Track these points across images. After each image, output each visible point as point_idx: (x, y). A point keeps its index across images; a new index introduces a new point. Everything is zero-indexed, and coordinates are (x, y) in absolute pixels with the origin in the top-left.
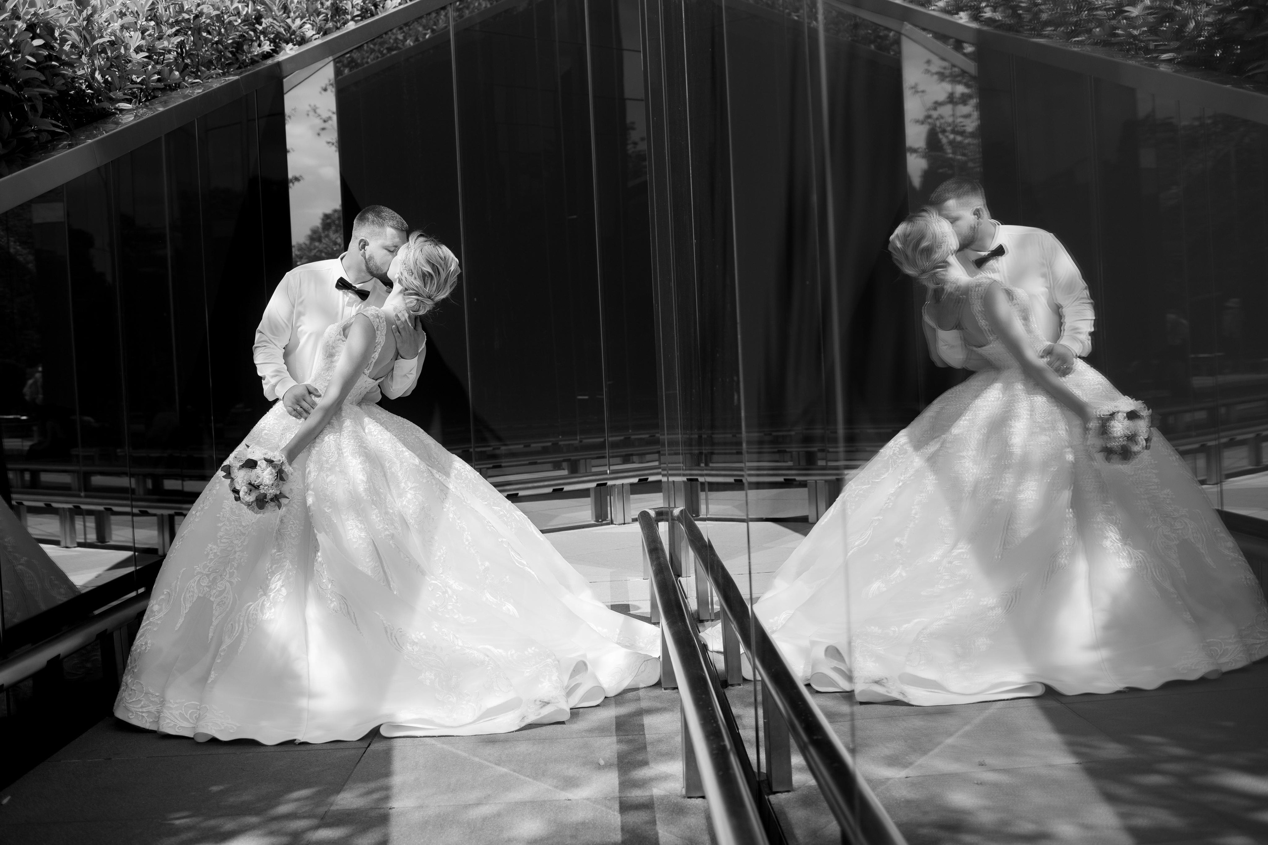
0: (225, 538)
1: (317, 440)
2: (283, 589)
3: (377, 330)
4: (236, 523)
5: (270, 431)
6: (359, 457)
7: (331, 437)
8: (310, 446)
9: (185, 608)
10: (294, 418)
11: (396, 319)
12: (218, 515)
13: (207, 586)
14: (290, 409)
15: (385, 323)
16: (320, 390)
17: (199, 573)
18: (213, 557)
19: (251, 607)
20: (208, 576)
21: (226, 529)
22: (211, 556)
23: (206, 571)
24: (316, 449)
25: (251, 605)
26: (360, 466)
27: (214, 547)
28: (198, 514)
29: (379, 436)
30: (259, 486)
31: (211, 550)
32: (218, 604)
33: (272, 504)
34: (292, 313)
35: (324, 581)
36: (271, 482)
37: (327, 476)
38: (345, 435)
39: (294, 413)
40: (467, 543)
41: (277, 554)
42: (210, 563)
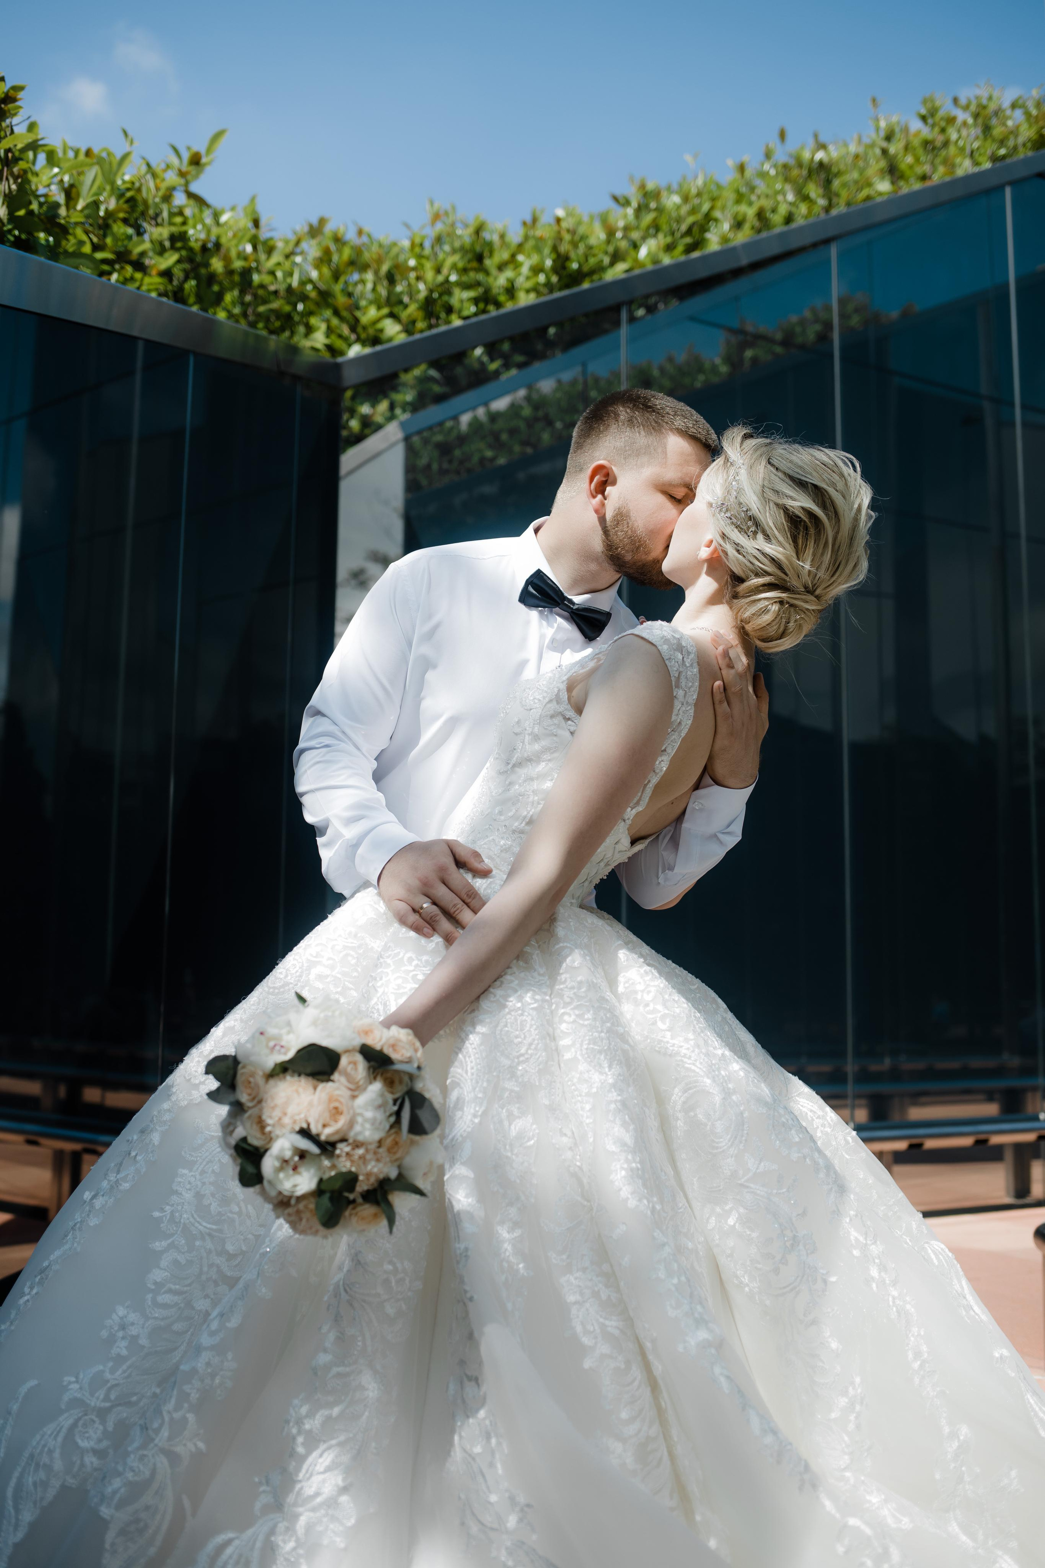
0: (170, 1291)
1: (485, 1004)
2: (344, 1499)
3: (677, 686)
4: (209, 1245)
5: (332, 968)
6: (610, 1067)
7: (528, 998)
8: (463, 1021)
9: (16, 1527)
10: (412, 934)
11: (722, 663)
12: (157, 1214)
13: (95, 1452)
14: (403, 907)
15: (696, 670)
16: (490, 858)
17: (76, 1402)
18: (124, 1352)
19: (229, 1551)
20: (102, 1414)
21: (176, 1262)
22: (121, 1348)
23: (97, 1401)
24: (480, 1029)
25: (229, 1542)
26: (614, 1096)
27: (133, 1317)
28: (98, 1203)
29: (660, 1007)
30: (333, 1145)
31: (123, 1327)
32: (123, 1532)
33: (368, 1210)
34: (405, 659)
35: (493, 1498)
36: (377, 1136)
37: (511, 1117)
38: (568, 994)
39: (413, 918)
40: (916, 1365)
41: (335, 1370)
42: (113, 1371)
